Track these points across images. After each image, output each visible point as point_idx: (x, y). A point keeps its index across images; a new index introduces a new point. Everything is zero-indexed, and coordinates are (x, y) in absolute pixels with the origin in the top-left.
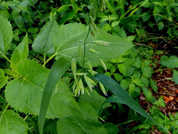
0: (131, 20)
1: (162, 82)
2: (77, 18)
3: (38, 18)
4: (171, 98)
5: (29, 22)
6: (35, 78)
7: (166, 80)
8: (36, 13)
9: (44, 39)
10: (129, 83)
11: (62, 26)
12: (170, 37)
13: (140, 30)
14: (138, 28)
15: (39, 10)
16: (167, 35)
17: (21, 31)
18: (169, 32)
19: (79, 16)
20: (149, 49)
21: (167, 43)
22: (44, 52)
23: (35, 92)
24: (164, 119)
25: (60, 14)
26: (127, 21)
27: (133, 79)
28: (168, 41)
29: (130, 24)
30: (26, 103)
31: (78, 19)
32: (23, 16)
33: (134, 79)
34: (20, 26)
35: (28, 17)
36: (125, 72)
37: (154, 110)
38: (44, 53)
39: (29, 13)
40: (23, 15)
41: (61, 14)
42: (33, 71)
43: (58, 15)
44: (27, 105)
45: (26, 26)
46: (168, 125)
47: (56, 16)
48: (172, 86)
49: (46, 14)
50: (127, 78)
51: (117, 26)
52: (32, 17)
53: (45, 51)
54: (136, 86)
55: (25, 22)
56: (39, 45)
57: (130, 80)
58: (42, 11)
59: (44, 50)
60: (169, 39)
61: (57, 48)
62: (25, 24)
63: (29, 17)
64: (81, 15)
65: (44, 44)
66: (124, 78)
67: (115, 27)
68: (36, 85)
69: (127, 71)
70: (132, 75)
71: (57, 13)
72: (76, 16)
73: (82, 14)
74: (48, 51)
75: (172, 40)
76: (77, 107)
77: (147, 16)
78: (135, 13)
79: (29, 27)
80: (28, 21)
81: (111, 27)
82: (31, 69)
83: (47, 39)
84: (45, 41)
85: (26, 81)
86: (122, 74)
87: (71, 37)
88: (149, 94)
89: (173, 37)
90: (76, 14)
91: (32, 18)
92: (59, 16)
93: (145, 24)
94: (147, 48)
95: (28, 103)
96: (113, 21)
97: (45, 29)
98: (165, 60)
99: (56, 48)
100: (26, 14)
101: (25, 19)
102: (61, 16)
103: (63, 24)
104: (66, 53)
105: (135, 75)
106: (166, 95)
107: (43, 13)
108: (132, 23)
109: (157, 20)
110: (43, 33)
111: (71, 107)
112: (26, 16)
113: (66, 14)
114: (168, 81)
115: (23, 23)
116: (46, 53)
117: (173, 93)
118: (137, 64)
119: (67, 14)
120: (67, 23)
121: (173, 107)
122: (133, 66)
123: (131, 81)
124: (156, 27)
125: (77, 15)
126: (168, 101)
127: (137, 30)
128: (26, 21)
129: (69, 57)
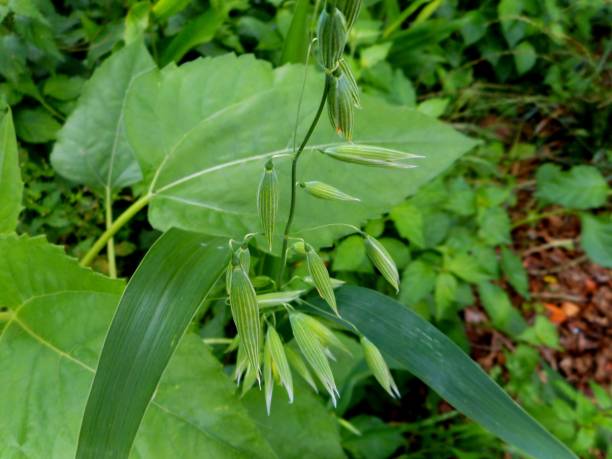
0: (423, 38)
1: (537, 255)
2: (226, 36)
3: (81, 40)
4: (571, 310)
5: (46, 59)
6: (59, 318)
7: (551, 250)
8: (70, 22)
9: (101, 124)
10: (432, 275)
11: (172, 72)
12: (559, 96)
13: (453, 73)
14: (447, 67)
15: (82, 8)
16: (546, 91)
17: (15, 92)
18: (552, 78)
19: (234, 29)
20: (488, 142)
21: (546, 116)
22: (104, 179)
23: (62, 379)
24: (573, 404)
25: (162, 22)
26: (410, 43)
27: (447, 258)
28: (552, 109)
29: (418, 55)
30: (22, 440)
31: (233, 40)
32: (19, 35)
33: (452, 256)
34: (11, 75)
35: (42, 37)
36: (419, 233)
37: (523, 363)
38: (106, 182)
39: (43, 20)
40: (21, 29)
41: (166, 25)
42: (47, 286)
43: (155, 27)
44: (24, 448)
45: (37, 72)
46: (590, 424)
47: (148, 31)
48: (571, 268)
49: (110, 26)
50: (425, 256)
51: (380, 62)
52: (58, 36)
53: (106, 174)
54: (460, 281)
55: (31, 58)
56: (81, 151)
57: (436, 259)
58: (96, 14)
59: (102, 171)
60: (553, 101)
61: (155, 171)
62: (30, 64)
63: (44, 36)
64: (243, 26)
65: (101, 145)
66: (416, 254)
67: (374, 67)
68: (63, 350)
69: (425, 228)
70: (443, 242)
71: (153, 19)
72: (224, 30)
73: (248, 24)
74: (120, 172)
75: (562, 107)
76: (257, 444)
77: (476, 23)
78: (434, 16)
79: (47, 76)
80: (41, 53)
81: (359, 67)
82: (38, 278)
83: (113, 127)
84: (107, 133)
85: (20, 329)
86: (406, 242)
87: (212, 121)
88: (500, 307)
89: (566, 95)
90: (226, 23)
91: (58, 41)
92: (160, 32)
93: (472, 53)
94: (483, 137)
95: (30, 436)
96: (364, 45)
97: (102, 84)
98: (554, 180)
99: (149, 172)
100: (32, 25)
101: (32, 48)
102: (170, 31)
103: (172, 64)
104: (196, 189)
105: (455, 243)
106: (552, 301)
107: (99, 21)
108: (426, 52)
109: (513, 36)
110: (94, 102)
111: (227, 444)
112: (34, 33)
113: (187, 23)
114: (559, 252)
115: (24, 62)
116: (113, 180)
117: (575, 291)
118: (460, 202)
119: (190, 22)
120: (192, 55)
121: (577, 340)
122: (445, 211)
123: (441, 265)
124: (508, 60)
125: (228, 26)
126: (561, 319)
127: (442, 73)
128: (36, 53)
129: (209, 210)
